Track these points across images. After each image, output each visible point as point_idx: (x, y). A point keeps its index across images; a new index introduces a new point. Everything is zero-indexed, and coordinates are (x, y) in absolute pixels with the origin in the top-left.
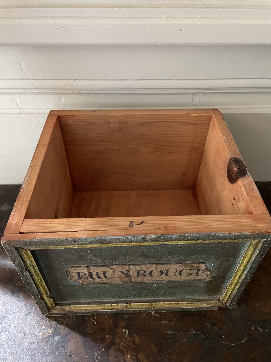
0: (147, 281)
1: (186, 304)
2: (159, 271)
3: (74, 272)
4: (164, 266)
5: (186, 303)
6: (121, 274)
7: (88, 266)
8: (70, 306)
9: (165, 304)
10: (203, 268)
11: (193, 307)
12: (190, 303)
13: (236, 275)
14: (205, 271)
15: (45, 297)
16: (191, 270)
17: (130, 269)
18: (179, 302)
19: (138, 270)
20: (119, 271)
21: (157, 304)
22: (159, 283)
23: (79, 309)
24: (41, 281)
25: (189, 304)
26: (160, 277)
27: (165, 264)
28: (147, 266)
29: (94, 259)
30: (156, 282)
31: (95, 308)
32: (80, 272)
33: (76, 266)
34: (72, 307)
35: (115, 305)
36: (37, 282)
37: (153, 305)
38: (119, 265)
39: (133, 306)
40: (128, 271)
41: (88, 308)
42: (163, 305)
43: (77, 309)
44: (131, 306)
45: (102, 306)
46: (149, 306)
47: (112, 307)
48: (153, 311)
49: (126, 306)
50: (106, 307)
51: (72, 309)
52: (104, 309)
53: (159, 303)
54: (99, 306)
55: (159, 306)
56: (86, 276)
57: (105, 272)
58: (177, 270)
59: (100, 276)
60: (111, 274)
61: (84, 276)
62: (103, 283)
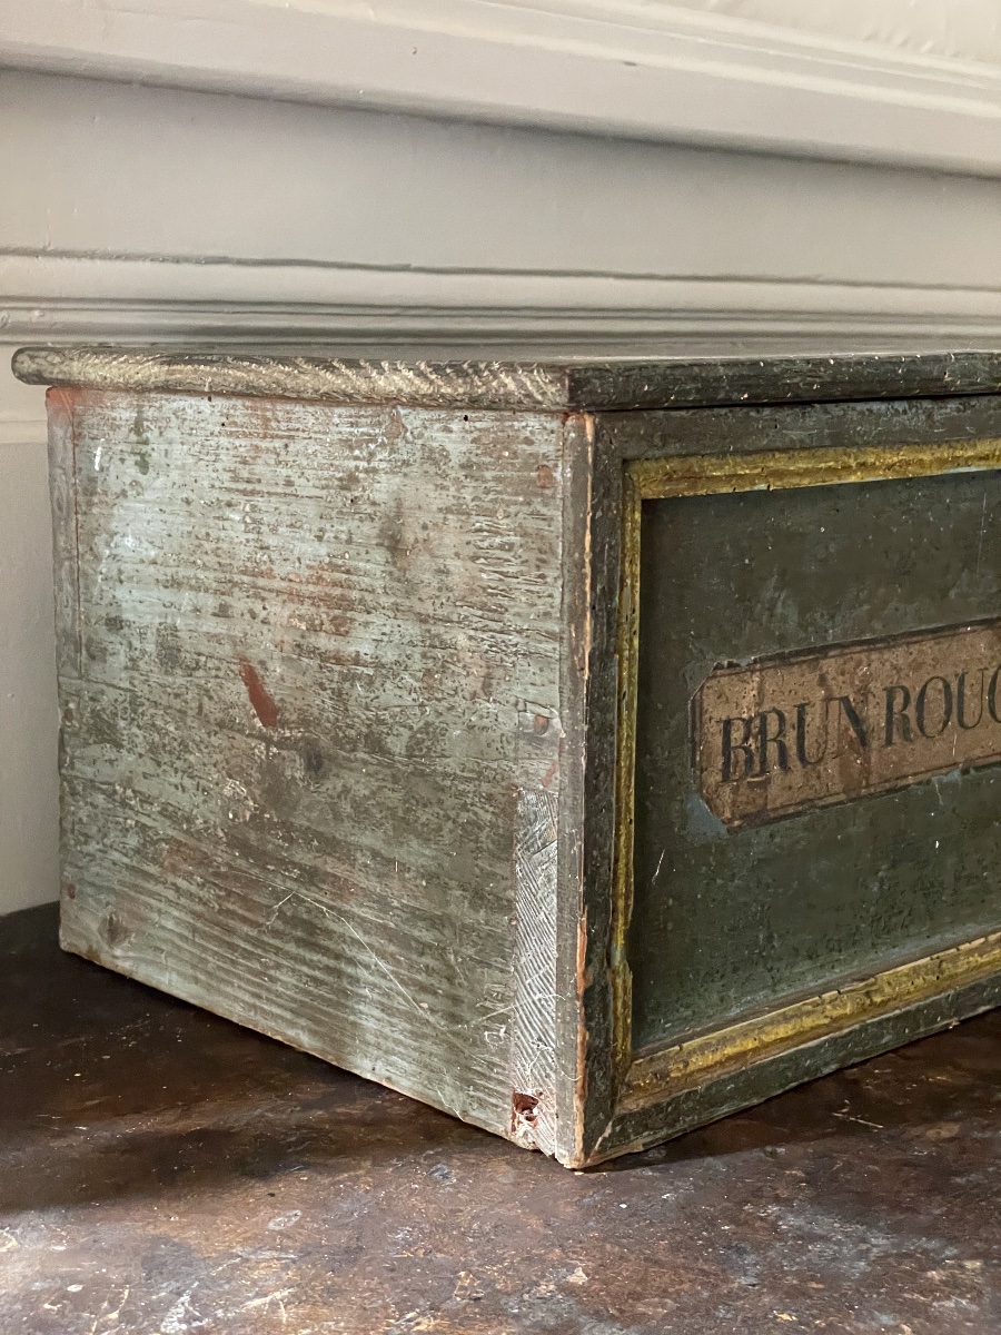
0: (911, 780)
2: (941, 685)
3: (716, 716)
4: (954, 645)
6: (845, 720)
7: (761, 660)
8: (681, 1047)
9: (976, 949)
15: (619, 944)
17: (870, 675)
19: (888, 684)
20: (840, 699)
21: (954, 959)
22: (941, 789)
26: (945, 734)
28: (911, 648)
29: (779, 607)
30: (935, 778)
31: (773, 1037)
32: (734, 714)
34: (690, 1054)
35: (831, 1001)
37: (944, 965)
39: (887, 989)
40: (866, 694)
41: (750, 1046)
42: (971, 959)
43: (711, 1058)
44: (880, 991)
45: (792, 1017)
46: (933, 974)
47: (827, 1013)
48: (951, 1017)
49: (868, 994)
50: (808, 1022)
51: (692, 1068)
52: (801, 1036)
53: (958, 950)
54: (781, 1018)
55: (962, 966)
56: (747, 750)
57: (801, 709)
58: (986, 672)
59: (787, 744)
60: (818, 721)
61: (740, 747)
62: (791, 810)
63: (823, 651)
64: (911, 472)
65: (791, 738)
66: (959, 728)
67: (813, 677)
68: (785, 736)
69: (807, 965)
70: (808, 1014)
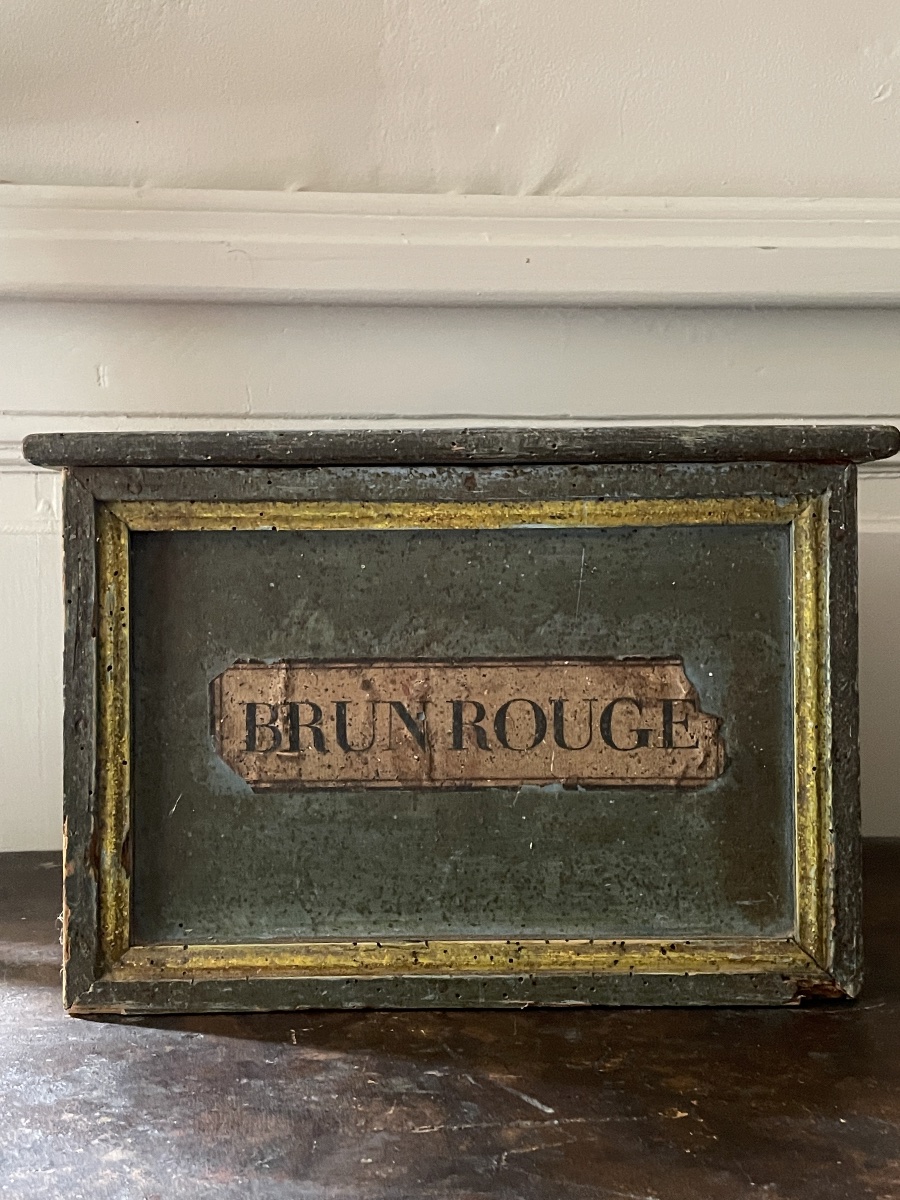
0: (489, 783)
1: (657, 953)
2: (529, 707)
3: (238, 699)
4: (545, 674)
5: (657, 945)
6: (398, 721)
7: (288, 661)
8: (186, 947)
9: (572, 947)
10: (682, 697)
11: (690, 974)
12: (672, 947)
13: (802, 721)
14: (695, 718)
15: (109, 851)
16: (640, 706)
17: (429, 687)
18: (627, 942)
19: (454, 698)
20: (391, 703)
21: (537, 950)
22: (537, 798)
23: (221, 963)
24: (120, 725)
25: (669, 954)
26: (537, 750)
27: (545, 660)
28: (485, 671)
29: (311, 623)
30: (526, 787)
31: (287, 963)
32: (259, 699)
33: (252, 661)
34: (193, 954)
35: (367, 950)
36: (106, 729)
37: (523, 952)
38: (391, 661)
39: (440, 956)
40: (424, 703)
41: (258, 964)
42: (562, 954)
43: (212, 963)
44: (432, 955)
45: (315, 952)
46: (506, 956)
47: (358, 958)
48: (523, 999)
49: (414, 954)
50: (331, 960)
51: (189, 965)
52: (322, 969)
53: (547, 942)
54: (303, 951)
55: (547, 958)
56: (274, 729)
57: (341, 707)
58: (594, 703)
59: (324, 730)
60: (362, 718)
61: (267, 726)
62: (331, 785)
63: (369, 661)
64: (457, 525)
65: (329, 729)
66: (558, 748)
67: (357, 682)
68: (321, 724)
69: (356, 917)
70: (335, 954)
